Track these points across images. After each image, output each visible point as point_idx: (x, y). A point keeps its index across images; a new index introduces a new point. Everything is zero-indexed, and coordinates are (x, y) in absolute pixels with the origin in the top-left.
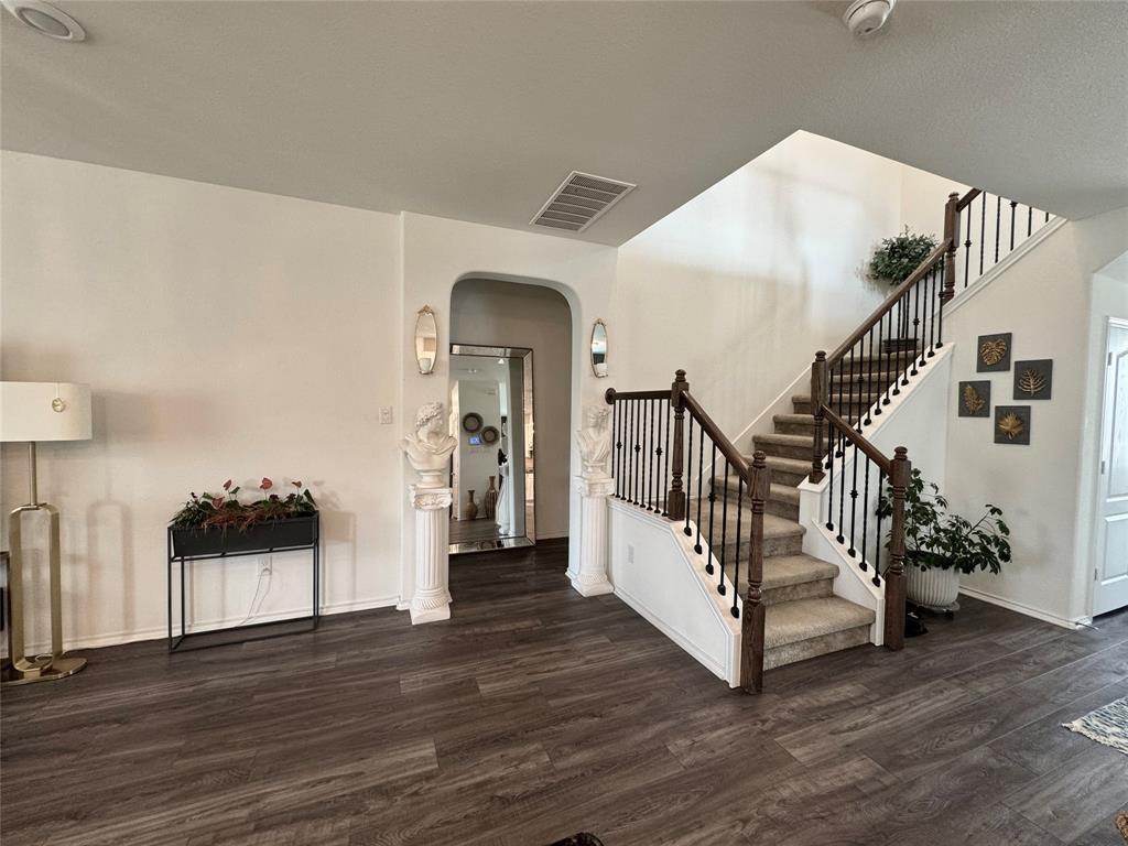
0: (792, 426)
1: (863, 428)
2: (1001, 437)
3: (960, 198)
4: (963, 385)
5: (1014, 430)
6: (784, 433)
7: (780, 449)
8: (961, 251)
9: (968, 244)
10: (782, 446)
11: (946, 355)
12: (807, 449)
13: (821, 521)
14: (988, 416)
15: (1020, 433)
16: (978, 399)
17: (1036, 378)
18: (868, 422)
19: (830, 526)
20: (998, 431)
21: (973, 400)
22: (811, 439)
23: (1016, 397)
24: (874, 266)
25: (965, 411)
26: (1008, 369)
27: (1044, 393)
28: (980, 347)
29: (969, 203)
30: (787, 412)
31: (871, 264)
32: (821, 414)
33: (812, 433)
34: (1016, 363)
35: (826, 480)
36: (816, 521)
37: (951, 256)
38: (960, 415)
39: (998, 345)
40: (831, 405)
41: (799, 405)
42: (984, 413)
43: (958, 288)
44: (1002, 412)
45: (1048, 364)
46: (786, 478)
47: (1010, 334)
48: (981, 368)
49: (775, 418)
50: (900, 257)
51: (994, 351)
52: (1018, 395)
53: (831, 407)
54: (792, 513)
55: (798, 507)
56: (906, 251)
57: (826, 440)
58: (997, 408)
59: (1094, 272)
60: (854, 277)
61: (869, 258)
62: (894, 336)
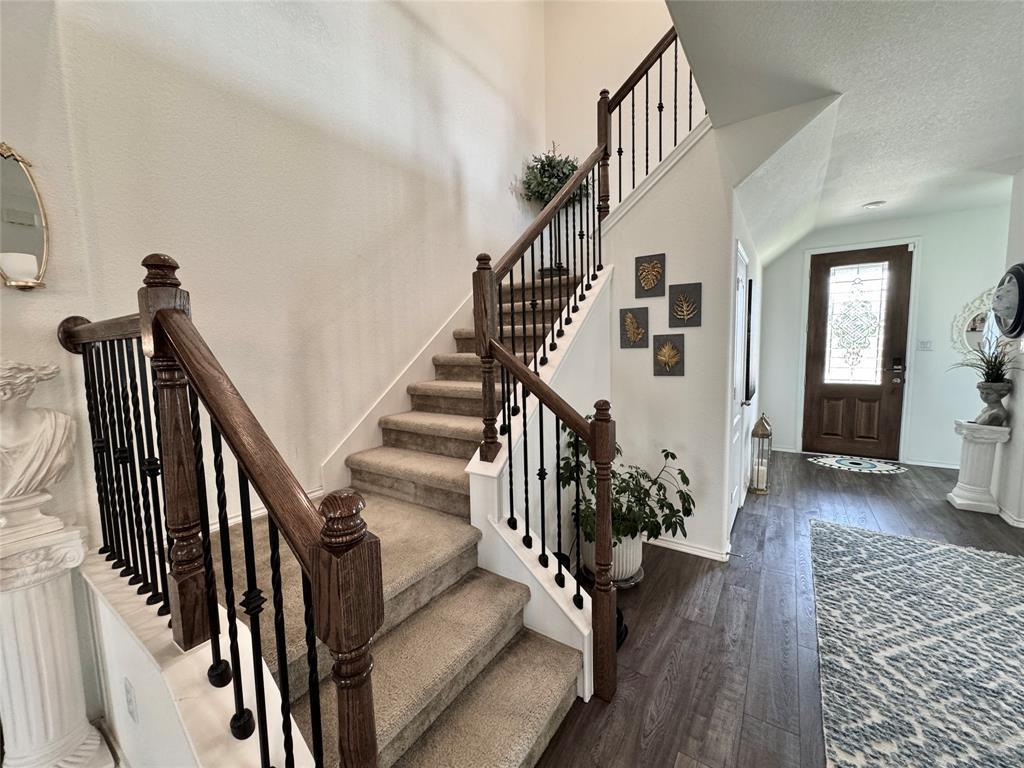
0: (456, 370)
1: (540, 369)
2: (661, 369)
3: (611, 96)
4: (623, 313)
5: (671, 363)
6: (447, 378)
7: (443, 403)
8: (613, 160)
9: (620, 152)
10: (445, 398)
11: (606, 281)
12: (476, 401)
13: (500, 517)
14: (647, 346)
15: (677, 363)
16: (638, 328)
17: (688, 303)
18: (544, 361)
19: (512, 523)
20: (657, 362)
21: (633, 329)
22: (478, 386)
23: (672, 325)
24: (527, 184)
25: (627, 342)
26: (663, 294)
27: (695, 321)
28: (637, 270)
29: (619, 104)
30: (449, 352)
31: (524, 182)
32: (490, 354)
33: (478, 376)
34: (671, 287)
35: (503, 454)
36: (493, 518)
37: (605, 166)
38: (622, 347)
39: (653, 267)
40: (501, 339)
41: (462, 341)
42: (643, 344)
43: (613, 203)
44: (660, 341)
45: (697, 287)
46: (451, 446)
47: (664, 255)
48: (641, 292)
49: (434, 360)
50: (550, 178)
51: (650, 272)
52: (674, 322)
53: (502, 342)
54: (460, 507)
55: (467, 498)
56: (555, 171)
57: (498, 387)
58: (655, 337)
59: (734, 187)
60: (510, 194)
61: (521, 174)
62: (547, 265)
